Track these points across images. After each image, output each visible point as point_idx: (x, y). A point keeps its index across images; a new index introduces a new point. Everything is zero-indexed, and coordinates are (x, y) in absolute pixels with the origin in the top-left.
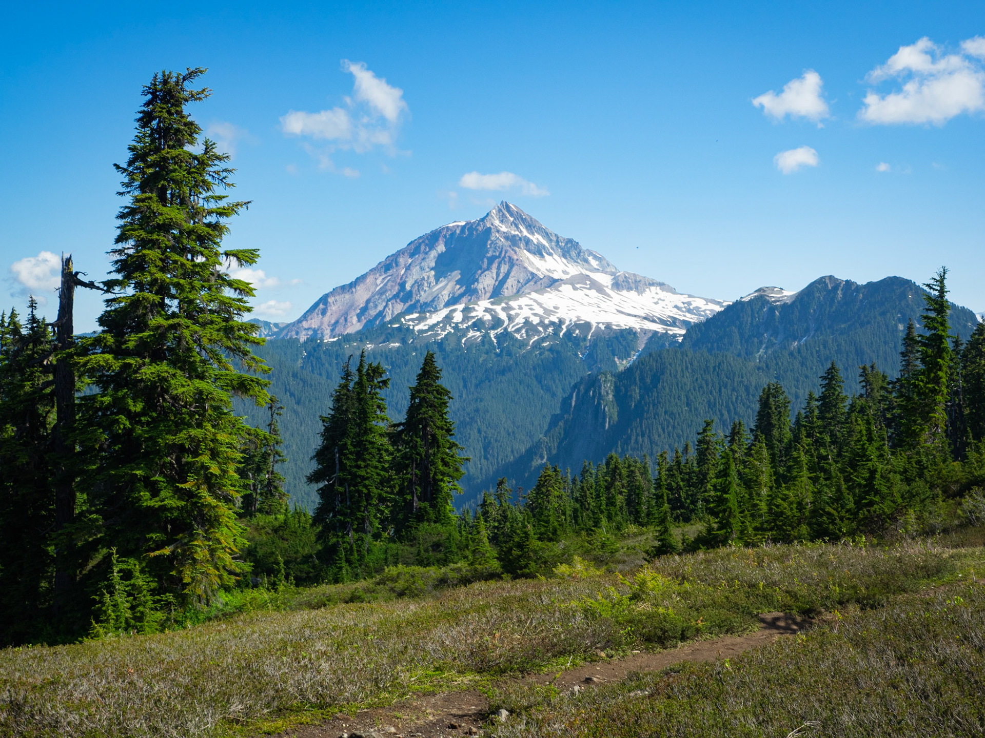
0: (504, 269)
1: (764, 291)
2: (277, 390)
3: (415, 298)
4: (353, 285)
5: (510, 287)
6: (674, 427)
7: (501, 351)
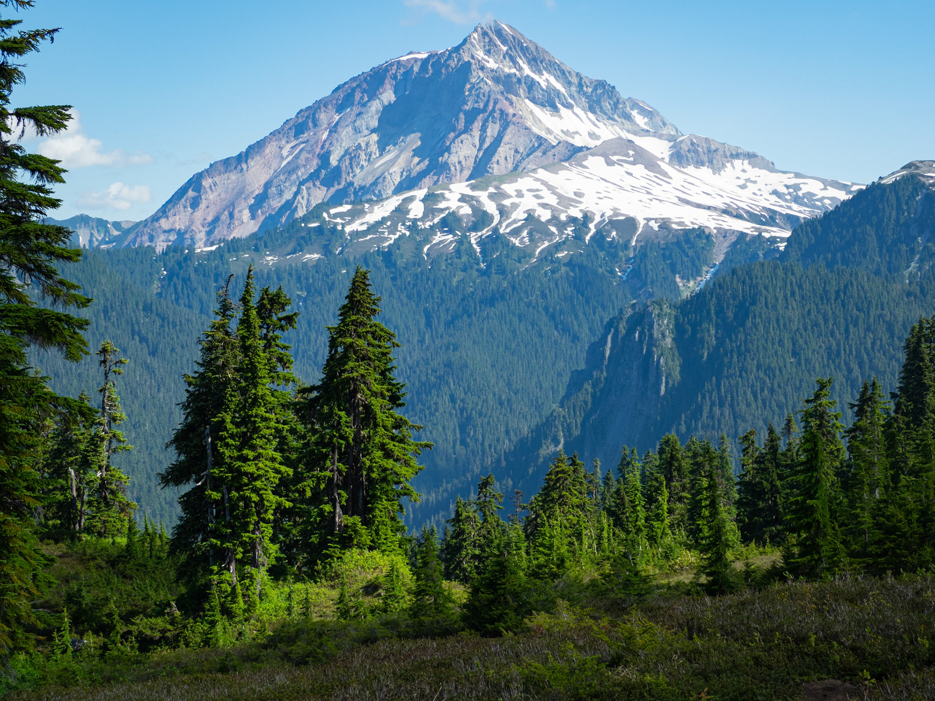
0: (493, 130)
1: (917, 168)
2: (118, 332)
3: (345, 179)
4: (243, 158)
5: (502, 161)
6: (772, 391)
7: (489, 267)
